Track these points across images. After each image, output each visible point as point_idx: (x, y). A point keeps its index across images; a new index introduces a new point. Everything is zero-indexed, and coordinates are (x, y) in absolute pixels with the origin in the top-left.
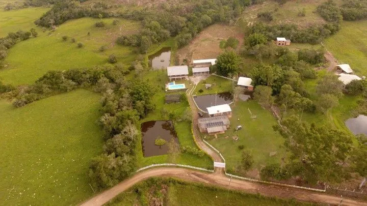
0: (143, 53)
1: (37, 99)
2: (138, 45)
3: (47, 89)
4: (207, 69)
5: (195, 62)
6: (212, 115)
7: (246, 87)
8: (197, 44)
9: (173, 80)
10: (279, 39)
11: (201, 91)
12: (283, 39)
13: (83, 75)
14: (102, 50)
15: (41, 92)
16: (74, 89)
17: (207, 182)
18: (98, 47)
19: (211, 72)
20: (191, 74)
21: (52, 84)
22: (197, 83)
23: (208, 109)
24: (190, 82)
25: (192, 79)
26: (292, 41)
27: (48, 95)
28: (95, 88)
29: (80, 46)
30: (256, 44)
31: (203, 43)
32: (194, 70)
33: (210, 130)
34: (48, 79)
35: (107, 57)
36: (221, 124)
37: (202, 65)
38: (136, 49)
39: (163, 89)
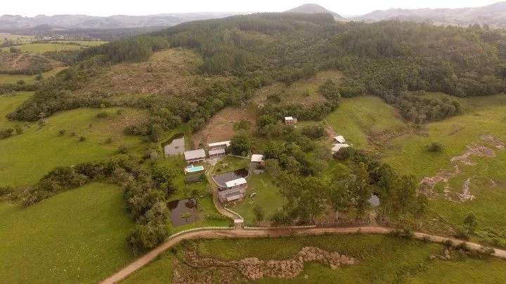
0: (154, 141)
1: (47, 197)
2: (149, 133)
3: (57, 185)
4: (223, 151)
5: (211, 145)
6: (231, 188)
7: (259, 163)
8: (210, 129)
9: (191, 163)
10: (287, 118)
11: (219, 170)
12: (291, 118)
13: (96, 168)
14: (109, 142)
15: (51, 189)
16: (86, 182)
17: (230, 236)
18: (104, 139)
19: (226, 153)
20: (208, 156)
21: (61, 180)
22: (214, 165)
23: (227, 183)
24: (208, 164)
25: (209, 160)
26: (299, 120)
27: (57, 191)
28: (111, 179)
29: (82, 139)
30: (265, 124)
31: (217, 127)
32: (211, 153)
33: (229, 199)
34: (56, 175)
35: (116, 149)
36: (238, 193)
37: (217, 147)
38: (146, 138)
39: (182, 173)
